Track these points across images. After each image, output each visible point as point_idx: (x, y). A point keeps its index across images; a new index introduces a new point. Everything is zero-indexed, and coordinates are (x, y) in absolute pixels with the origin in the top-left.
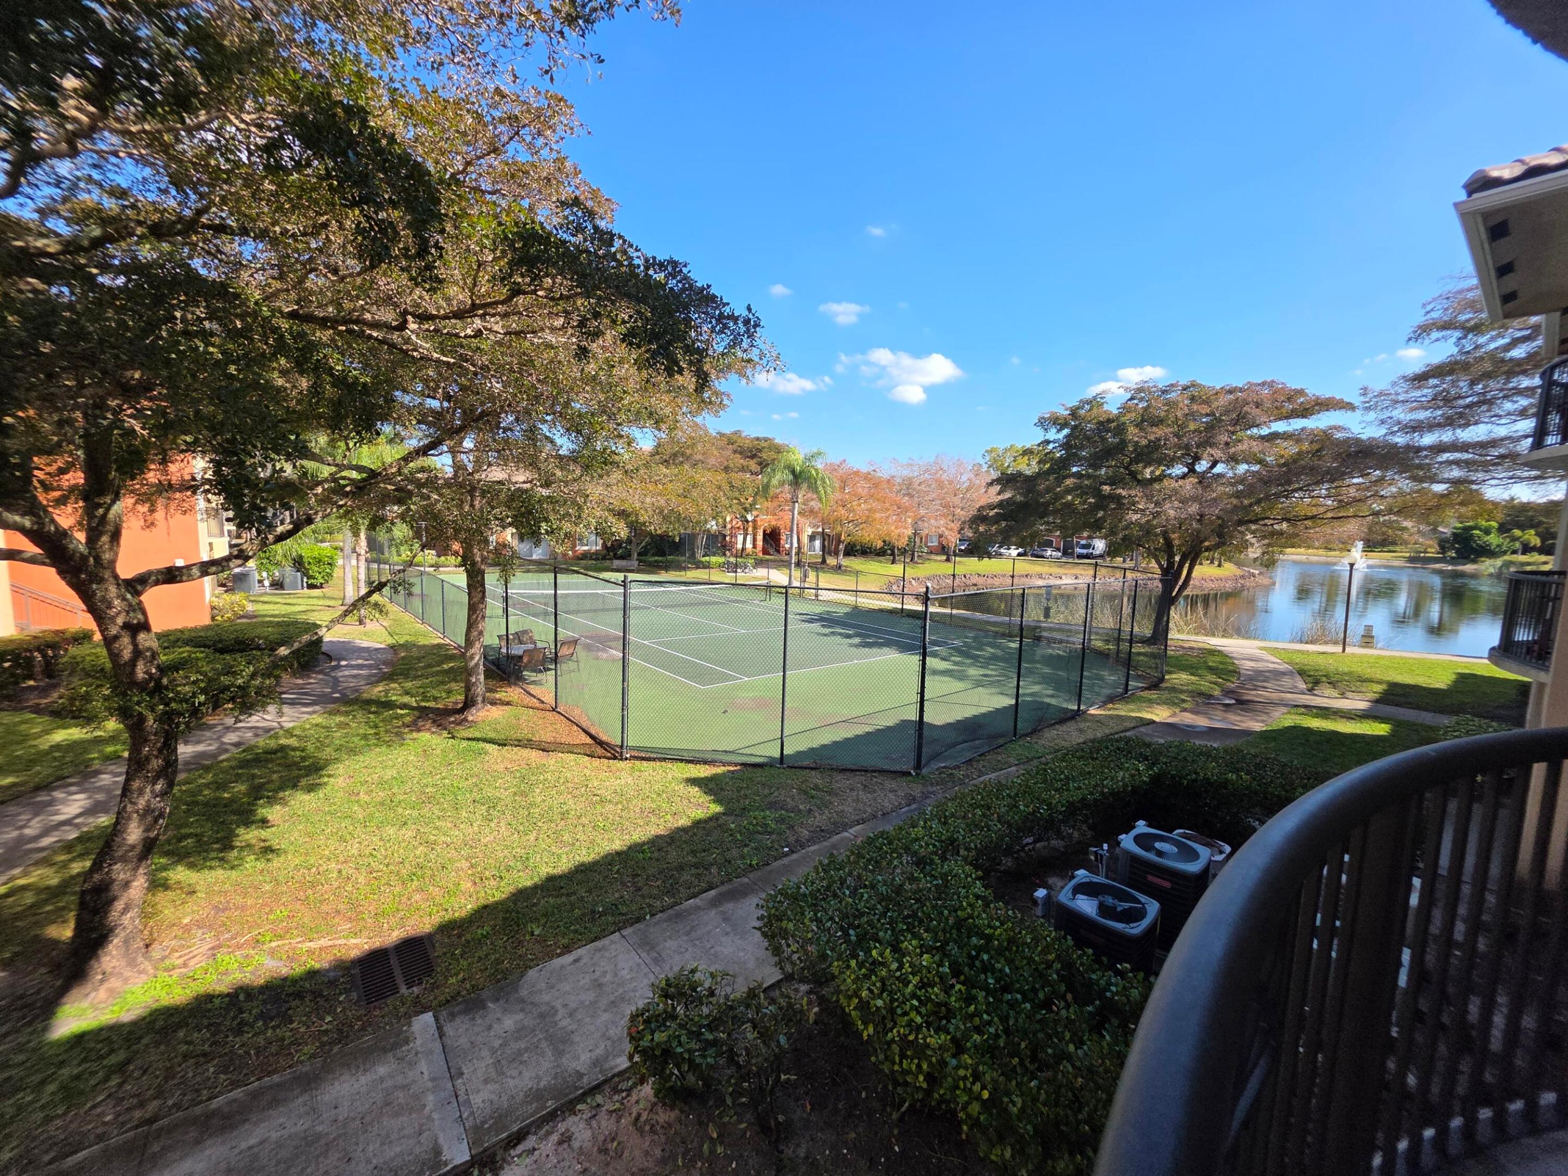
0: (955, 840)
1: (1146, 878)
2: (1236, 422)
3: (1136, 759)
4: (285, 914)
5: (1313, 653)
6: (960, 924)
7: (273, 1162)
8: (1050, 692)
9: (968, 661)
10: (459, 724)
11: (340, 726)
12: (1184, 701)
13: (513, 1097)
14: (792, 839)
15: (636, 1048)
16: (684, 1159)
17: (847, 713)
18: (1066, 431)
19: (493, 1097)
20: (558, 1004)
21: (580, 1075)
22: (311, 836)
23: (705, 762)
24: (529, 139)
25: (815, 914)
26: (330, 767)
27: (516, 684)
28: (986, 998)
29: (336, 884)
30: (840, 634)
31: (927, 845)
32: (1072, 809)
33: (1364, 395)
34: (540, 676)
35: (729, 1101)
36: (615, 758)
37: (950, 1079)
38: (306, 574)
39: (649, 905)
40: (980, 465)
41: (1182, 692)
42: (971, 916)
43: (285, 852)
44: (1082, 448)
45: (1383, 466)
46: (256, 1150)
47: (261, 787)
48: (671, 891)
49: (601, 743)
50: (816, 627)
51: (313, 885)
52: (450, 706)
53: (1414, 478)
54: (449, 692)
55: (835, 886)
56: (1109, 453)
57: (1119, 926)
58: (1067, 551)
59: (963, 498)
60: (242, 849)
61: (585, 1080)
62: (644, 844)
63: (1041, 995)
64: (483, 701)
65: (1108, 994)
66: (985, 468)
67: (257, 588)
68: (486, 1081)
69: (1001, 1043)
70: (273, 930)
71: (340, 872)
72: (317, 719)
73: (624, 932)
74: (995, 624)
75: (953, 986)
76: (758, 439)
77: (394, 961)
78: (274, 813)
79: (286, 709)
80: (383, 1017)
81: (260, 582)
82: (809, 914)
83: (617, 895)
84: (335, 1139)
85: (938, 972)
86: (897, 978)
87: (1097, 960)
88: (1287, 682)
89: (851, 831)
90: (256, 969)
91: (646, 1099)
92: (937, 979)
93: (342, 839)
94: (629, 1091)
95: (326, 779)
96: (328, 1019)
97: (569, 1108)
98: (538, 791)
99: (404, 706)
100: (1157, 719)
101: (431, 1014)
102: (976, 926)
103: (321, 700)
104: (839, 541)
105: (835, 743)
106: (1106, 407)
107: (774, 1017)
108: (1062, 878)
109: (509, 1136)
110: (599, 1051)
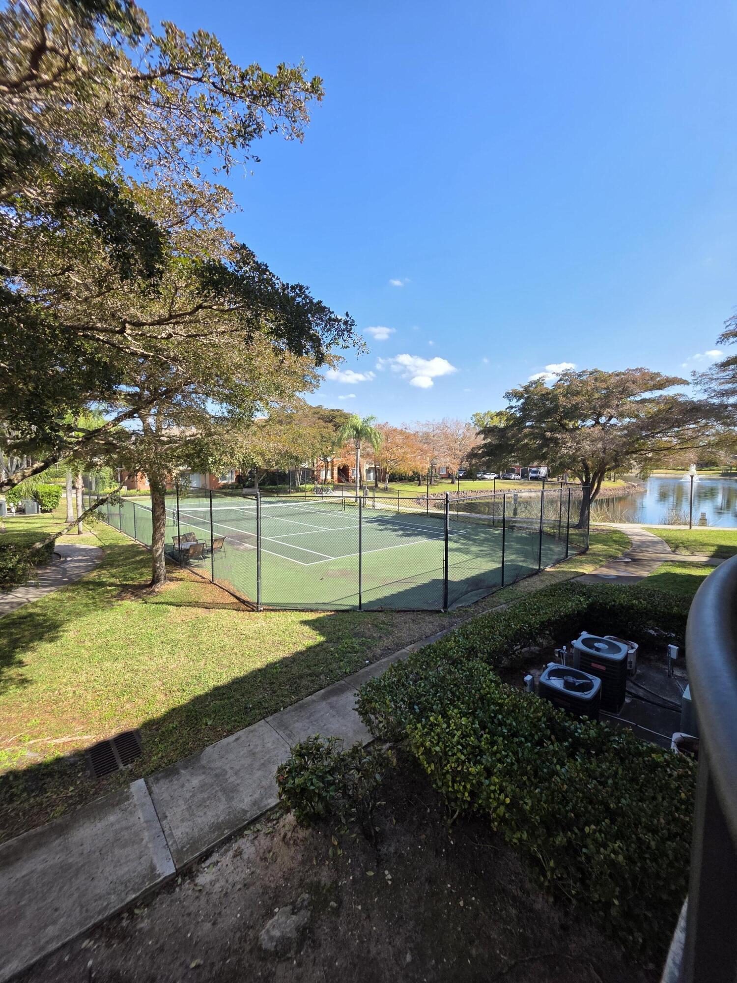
0: (474, 648)
1: (590, 665)
2: (621, 393)
3: (578, 594)
4: (38, 722)
5: (673, 530)
6: (482, 698)
7: (40, 885)
8: (523, 559)
9: (470, 543)
10: (150, 594)
11: (69, 599)
12: (601, 561)
13: (202, 829)
14: (370, 655)
15: (283, 789)
16: (317, 860)
17: (397, 577)
18: (522, 401)
19: (187, 830)
20: (227, 768)
21: (245, 812)
22: (53, 670)
23: (312, 611)
24: (201, 215)
25: (392, 698)
26: (64, 626)
27: (185, 568)
28: (503, 741)
29: (72, 701)
30: (390, 529)
31: (458, 652)
32: (544, 625)
33: (694, 375)
34: (200, 562)
35: (344, 821)
36: (253, 611)
37: (485, 793)
38: (40, 503)
39: (283, 702)
40: (470, 424)
41: (599, 555)
42: (489, 693)
43: (36, 682)
44: (532, 410)
45: (707, 417)
46: (27, 878)
47: (17, 640)
48: (296, 692)
49: (243, 602)
50: (375, 525)
51: (56, 702)
52: (143, 583)
53: (724, 424)
54: (141, 574)
55: (403, 680)
56: (548, 413)
57: (578, 694)
58: (524, 476)
59: (460, 445)
60: (6, 681)
61: (248, 815)
62: (276, 663)
63: (536, 737)
64: (165, 579)
65: (576, 734)
66: (473, 425)
67: (7, 514)
68: (183, 821)
69: (515, 767)
70: (30, 733)
71: (74, 692)
72: (53, 595)
73: (268, 719)
74: (484, 520)
75: (482, 736)
76: (333, 410)
77: (114, 749)
78: (27, 657)
79: (31, 589)
80: (110, 784)
81: (9, 509)
82: (389, 698)
83: (261, 696)
84: (82, 866)
85: (472, 727)
86: (447, 733)
87: (568, 715)
88: (660, 547)
89: (407, 648)
90: (20, 759)
91: (290, 824)
92: (472, 732)
93: (75, 671)
94: (278, 819)
95: (61, 633)
96: (71, 788)
97: (239, 833)
98: (204, 634)
99: (111, 585)
100: (586, 572)
101: (143, 779)
102: (492, 699)
103: (56, 583)
104: (386, 473)
105: (393, 595)
106: (545, 386)
107: (370, 763)
108: (539, 669)
109: (200, 855)
110: (257, 796)
